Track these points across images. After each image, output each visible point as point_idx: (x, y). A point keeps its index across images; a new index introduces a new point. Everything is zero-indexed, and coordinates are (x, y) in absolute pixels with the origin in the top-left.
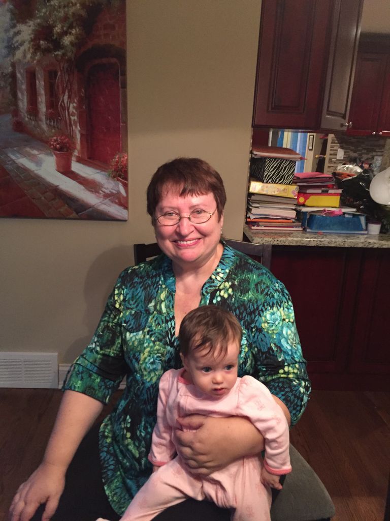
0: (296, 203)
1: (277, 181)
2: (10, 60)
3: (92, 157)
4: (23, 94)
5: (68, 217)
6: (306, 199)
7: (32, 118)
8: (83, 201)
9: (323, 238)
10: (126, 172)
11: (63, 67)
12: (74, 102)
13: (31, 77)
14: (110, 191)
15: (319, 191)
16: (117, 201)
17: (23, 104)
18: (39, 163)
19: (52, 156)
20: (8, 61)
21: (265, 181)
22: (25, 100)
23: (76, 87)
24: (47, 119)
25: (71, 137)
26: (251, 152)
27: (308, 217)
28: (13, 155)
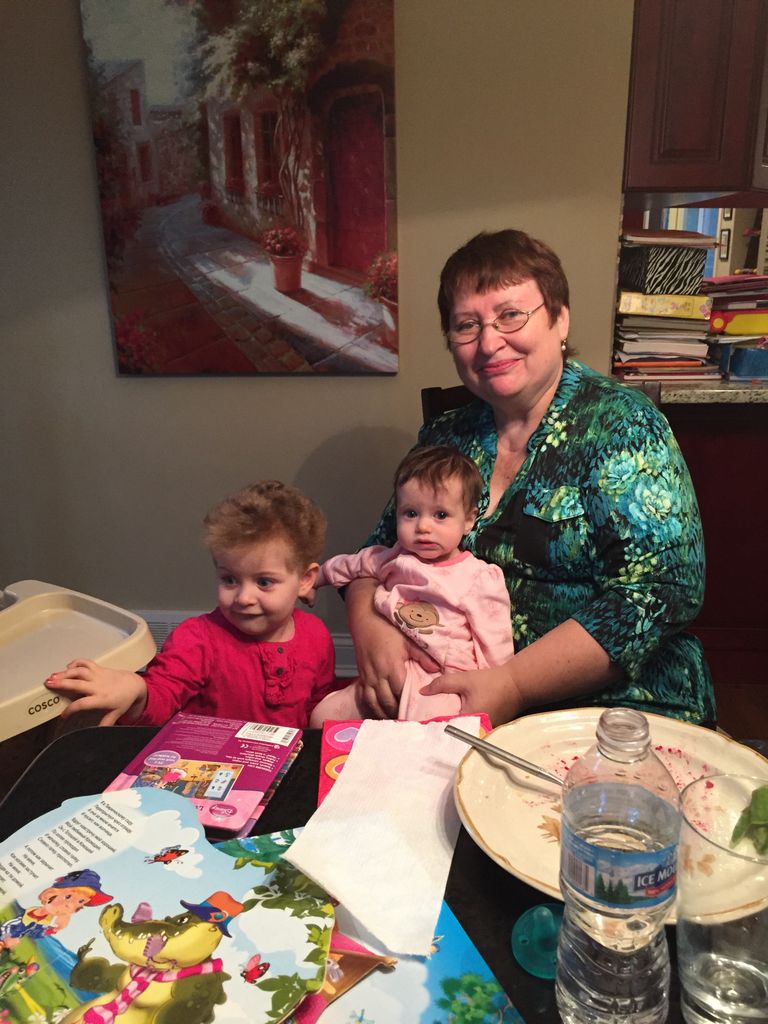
0: (707, 328)
1: (672, 289)
2: (197, 100)
3: (335, 264)
4: (219, 159)
5: (295, 371)
6: (727, 321)
7: (234, 198)
8: (321, 342)
9: (762, 388)
10: (395, 286)
11: (287, 107)
12: (305, 167)
13: (233, 126)
14: (367, 322)
15: (753, 305)
16: (379, 339)
17: (220, 176)
18: (246, 278)
19: (269, 264)
20: (194, 101)
21: (648, 291)
22: (223, 168)
23: (308, 139)
24: (259, 199)
25: (302, 228)
26: (622, 239)
27: (732, 353)
28: (203, 265)
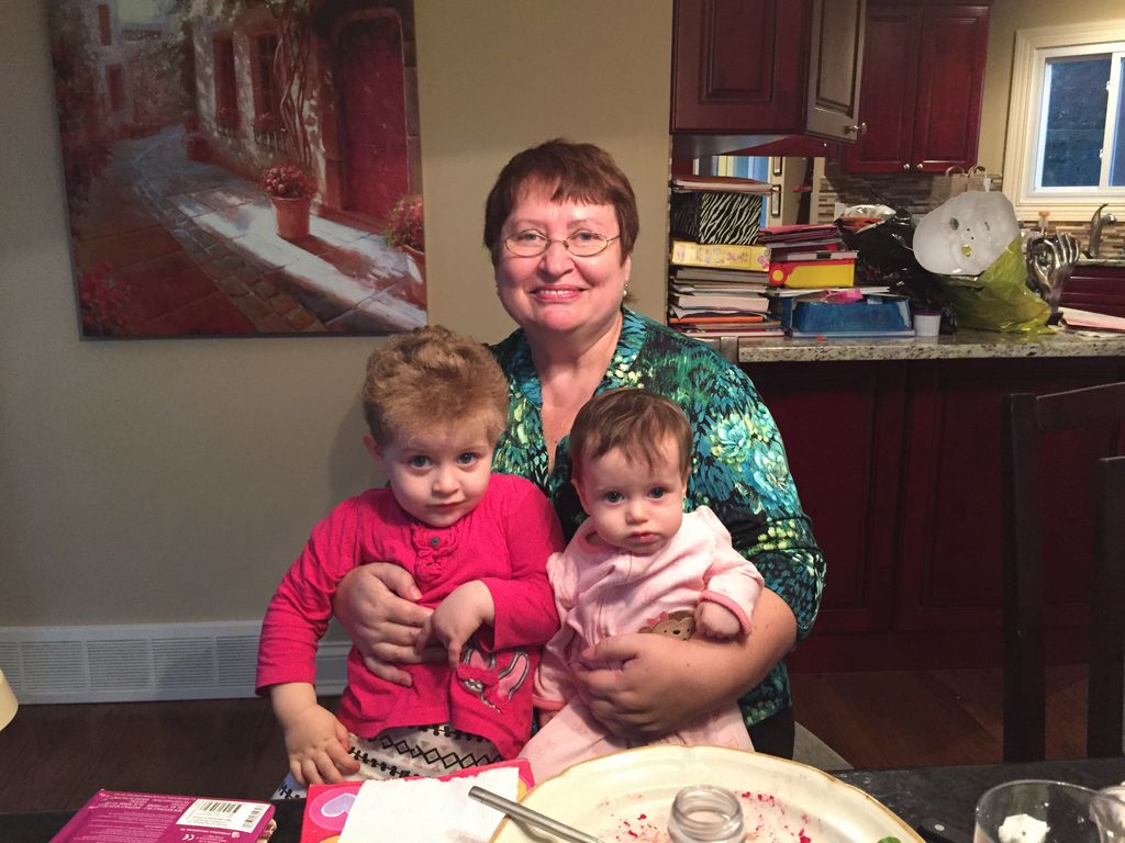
0: (767, 280)
1: (728, 238)
2: (180, 18)
3: (352, 206)
4: (207, 85)
5: (306, 330)
6: (786, 273)
7: (226, 132)
8: (334, 296)
9: (827, 345)
10: (420, 233)
11: (288, 30)
12: (312, 97)
13: (224, 50)
14: (389, 274)
15: (813, 256)
16: (404, 293)
17: (209, 105)
18: (242, 222)
19: (270, 206)
20: (177, 20)
21: (703, 240)
22: (213, 96)
23: (314, 67)
24: (257, 133)
25: (309, 167)
26: (672, 185)
27: (794, 307)
28: (188, 207)
